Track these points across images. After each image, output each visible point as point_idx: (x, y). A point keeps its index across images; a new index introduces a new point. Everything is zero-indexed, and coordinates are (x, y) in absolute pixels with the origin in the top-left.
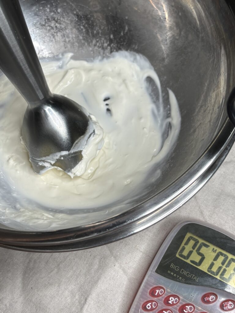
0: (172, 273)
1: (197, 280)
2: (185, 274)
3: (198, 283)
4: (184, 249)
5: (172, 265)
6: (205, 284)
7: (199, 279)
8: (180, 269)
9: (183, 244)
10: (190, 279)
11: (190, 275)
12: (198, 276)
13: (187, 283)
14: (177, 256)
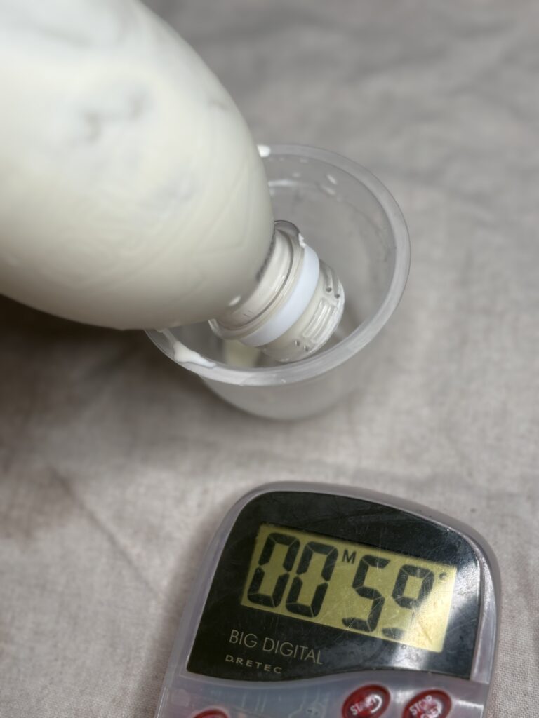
0: (239, 660)
1: (316, 658)
2: (279, 650)
3: (320, 666)
4: (259, 577)
5: (235, 637)
6: (345, 663)
7: (321, 656)
8: (261, 639)
9: (254, 564)
10: (296, 661)
11: (294, 649)
12: (316, 648)
13: (290, 678)
14: (246, 602)
